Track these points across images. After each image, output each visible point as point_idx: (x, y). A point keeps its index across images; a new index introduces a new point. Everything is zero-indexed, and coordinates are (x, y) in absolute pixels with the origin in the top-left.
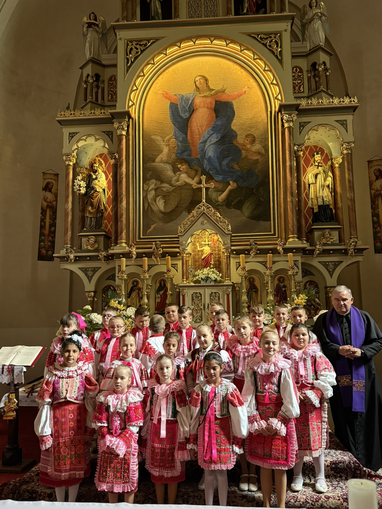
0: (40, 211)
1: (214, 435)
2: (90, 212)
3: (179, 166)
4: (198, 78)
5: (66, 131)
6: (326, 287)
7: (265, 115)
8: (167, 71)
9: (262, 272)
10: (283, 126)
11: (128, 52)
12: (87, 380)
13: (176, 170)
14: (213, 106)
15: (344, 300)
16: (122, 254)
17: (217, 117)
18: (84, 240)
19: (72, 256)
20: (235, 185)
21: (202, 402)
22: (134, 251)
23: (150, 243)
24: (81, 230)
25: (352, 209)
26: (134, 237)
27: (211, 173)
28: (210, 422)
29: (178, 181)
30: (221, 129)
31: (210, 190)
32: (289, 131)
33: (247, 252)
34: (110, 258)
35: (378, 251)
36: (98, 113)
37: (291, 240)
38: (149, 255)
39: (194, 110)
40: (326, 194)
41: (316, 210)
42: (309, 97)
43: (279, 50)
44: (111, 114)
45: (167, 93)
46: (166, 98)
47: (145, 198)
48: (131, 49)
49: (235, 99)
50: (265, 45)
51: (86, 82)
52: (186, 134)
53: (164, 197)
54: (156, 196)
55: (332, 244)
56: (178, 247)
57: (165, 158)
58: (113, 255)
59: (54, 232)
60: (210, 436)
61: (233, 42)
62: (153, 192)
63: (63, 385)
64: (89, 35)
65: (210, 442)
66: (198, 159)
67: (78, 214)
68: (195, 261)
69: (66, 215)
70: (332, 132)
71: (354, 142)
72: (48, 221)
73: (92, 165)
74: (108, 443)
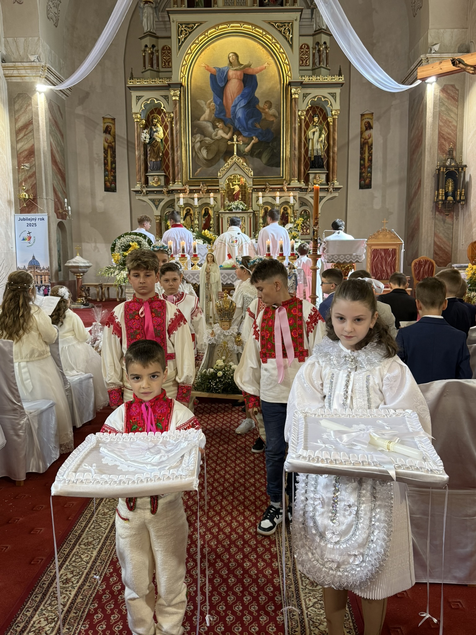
3: (217, 124)
4: (231, 55)
5: (134, 94)
7: (279, 86)
8: (208, 48)
10: (291, 96)
11: (180, 33)
13: (215, 127)
14: (242, 78)
16: (179, 190)
17: (245, 86)
18: (150, 178)
20: (257, 140)
23: (198, 182)
26: (187, 177)
27: (240, 129)
29: (216, 135)
30: (247, 96)
33: (263, 190)
34: (170, 192)
35: (361, 187)
36: (158, 82)
37: (293, 182)
38: (198, 191)
39: (228, 81)
40: (320, 147)
43: (291, 36)
45: (208, 66)
46: (208, 70)
49: (257, 72)
50: (280, 32)
51: (144, 51)
52: (222, 99)
53: (207, 148)
54: (201, 147)
55: (321, 184)
56: (218, 186)
57: (207, 118)
58: (173, 190)
61: (256, 26)
62: (199, 144)
64: (146, 10)
66: (230, 119)
73: (152, 120)
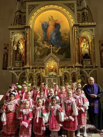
0: (3, 55)
1: (54, 121)
2: (18, 56)
4: (50, 17)
5: (11, 32)
6: (87, 77)
7: (69, 28)
8: (40, 14)
9: (69, 73)
10: (74, 31)
11: (29, 8)
12: (17, 105)
14: (54, 25)
15: (92, 81)
16: (27, 68)
17: (55, 28)
18: (16, 64)
19: (12, 68)
21: (50, 111)
22: (31, 67)
23: (36, 64)
24: (15, 61)
25: (94, 55)
26: (31, 63)
27: (54, 44)
28: (53, 117)
29: (44, 46)
30: (56, 31)
31: (53, 49)
32: (76, 32)
33: (64, 67)
34: (24, 69)
35: (102, 67)
36: (20, 26)
37: (77, 64)
38: (35, 68)
39: (48, 26)
40: (87, 51)
41: (84, 55)
42: (82, 22)
43: (73, 8)
44: (24, 27)
47: (34, 51)
48: (30, 8)
50: (69, 7)
51: (17, 17)
52: (46, 33)
53: (40, 51)
54: (38, 51)
55: (89, 65)
56: (44, 66)
57: (40, 40)
58: (25, 68)
59: (7, 61)
60: (53, 121)
61: (60, 6)
62: (37, 50)
63: (9, 106)
64: (18, 4)
65: (53, 123)
66: (50, 40)
67: (14, 56)
68: (49, 70)
69: (11, 56)
70: (89, 33)
71: (95, 35)
72: (5, 58)
73: (18, 42)
74: (23, 124)
